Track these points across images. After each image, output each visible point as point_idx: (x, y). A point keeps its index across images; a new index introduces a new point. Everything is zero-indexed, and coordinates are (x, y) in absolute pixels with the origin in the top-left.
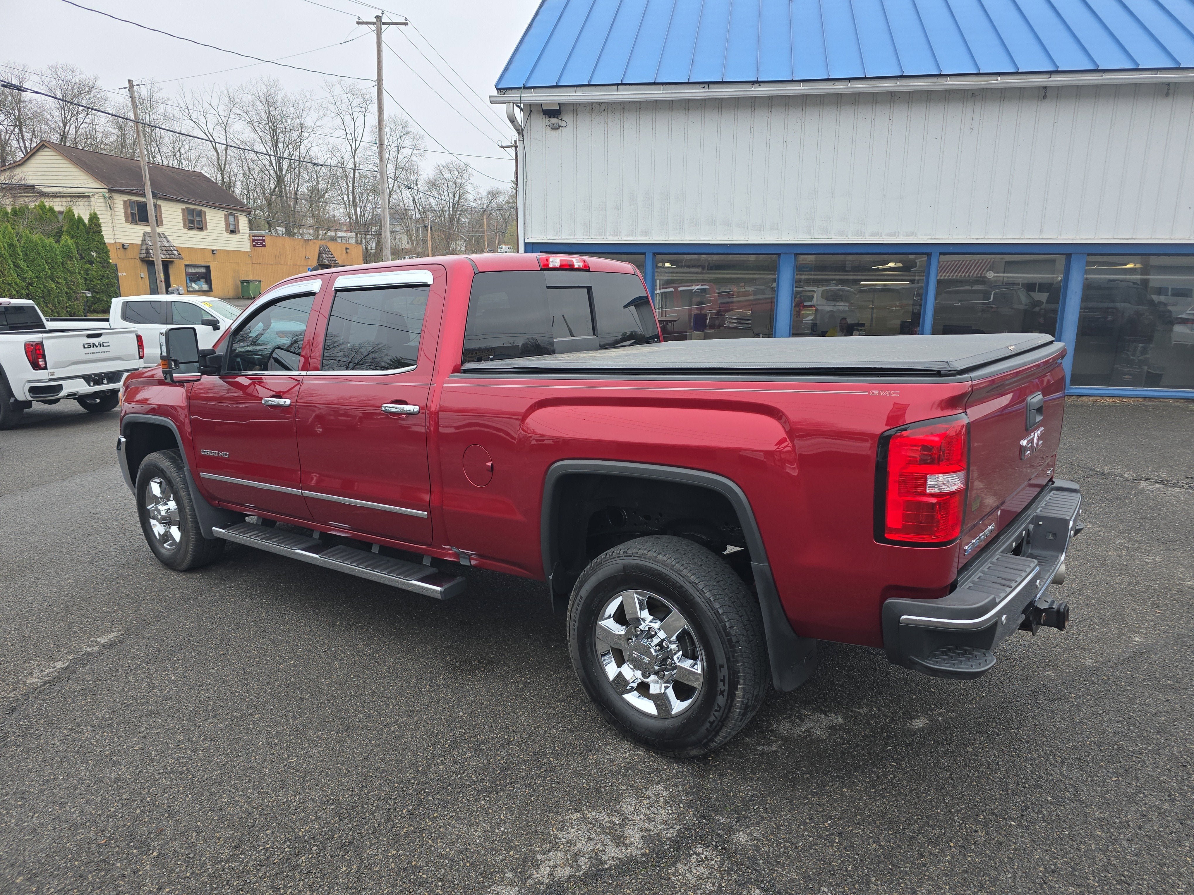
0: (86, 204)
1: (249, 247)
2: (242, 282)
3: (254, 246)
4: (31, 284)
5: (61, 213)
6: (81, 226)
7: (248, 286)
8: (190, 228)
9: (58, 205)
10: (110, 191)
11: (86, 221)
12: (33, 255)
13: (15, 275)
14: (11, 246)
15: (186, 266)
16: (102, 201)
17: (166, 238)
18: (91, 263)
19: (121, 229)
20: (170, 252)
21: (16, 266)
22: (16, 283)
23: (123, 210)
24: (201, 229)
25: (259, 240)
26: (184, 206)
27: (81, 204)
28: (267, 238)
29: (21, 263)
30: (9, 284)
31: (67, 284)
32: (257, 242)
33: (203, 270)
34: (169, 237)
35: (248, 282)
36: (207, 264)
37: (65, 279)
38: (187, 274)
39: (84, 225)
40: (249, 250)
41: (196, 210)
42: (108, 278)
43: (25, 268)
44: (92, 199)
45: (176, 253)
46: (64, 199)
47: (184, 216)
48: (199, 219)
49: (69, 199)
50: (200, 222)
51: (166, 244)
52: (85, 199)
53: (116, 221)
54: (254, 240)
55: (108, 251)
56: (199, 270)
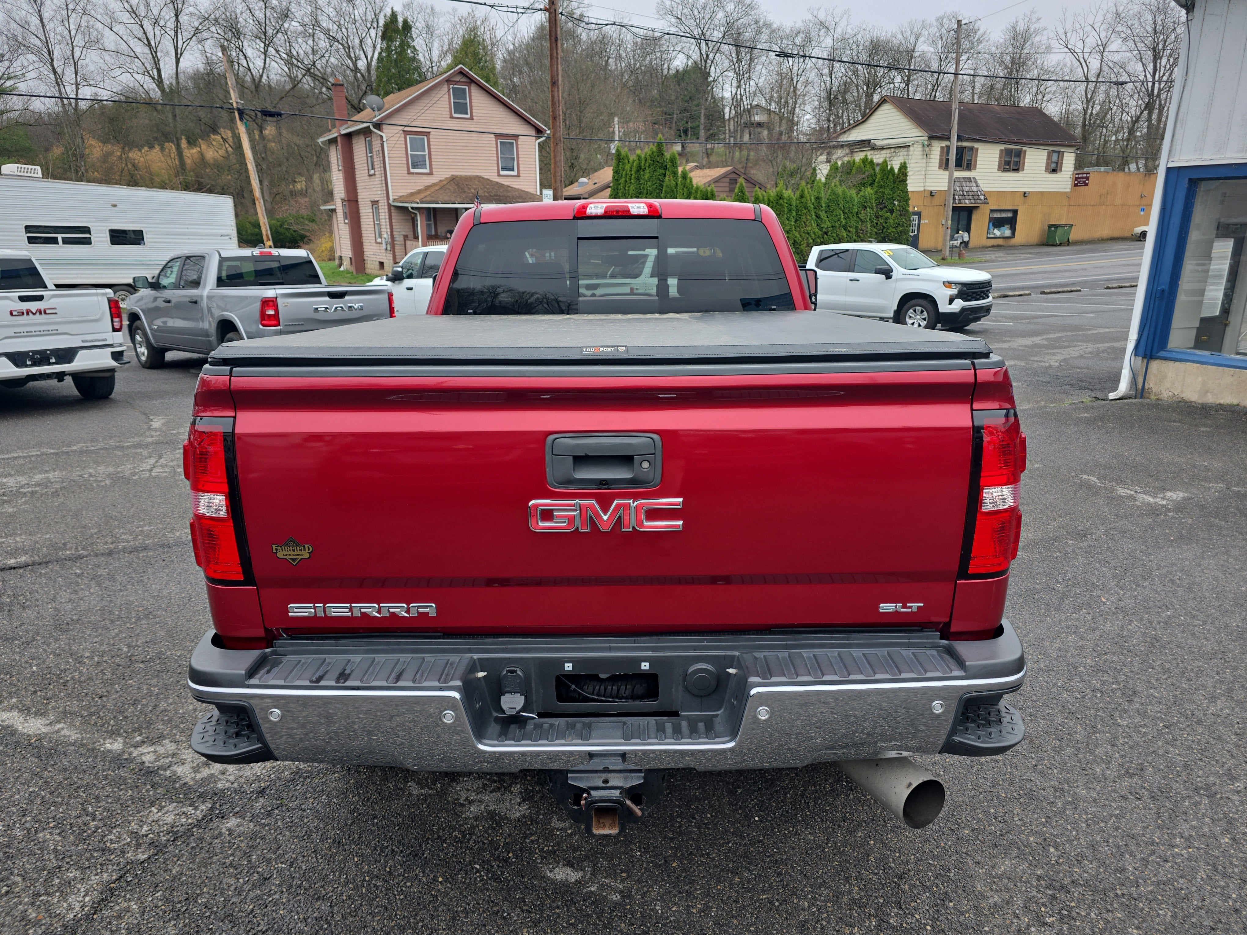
0: (906, 153)
1: (1070, 186)
2: (1050, 226)
3: (1076, 185)
4: (826, 233)
5: (878, 165)
6: (891, 176)
7: (1055, 232)
8: (1005, 170)
9: (878, 158)
10: (931, 138)
11: (896, 171)
12: (833, 206)
13: (814, 225)
14: (818, 198)
15: (992, 211)
16: (921, 149)
17: (976, 182)
18: (892, 211)
19: (933, 176)
20: (976, 197)
21: (818, 217)
22: (814, 233)
23: (938, 157)
24: (1017, 170)
25: (1083, 178)
26: (1003, 147)
27: (901, 154)
28: (1091, 176)
29: (823, 215)
30: (808, 233)
31: (857, 232)
32: (1080, 181)
33: (1010, 215)
34: (979, 182)
35: (1056, 226)
36: (1016, 208)
37: (856, 228)
38: (991, 220)
39: (894, 174)
40: (1069, 190)
41: (1016, 150)
42: (903, 226)
43: (825, 218)
44: (911, 149)
45: (982, 197)
46: (888, 151)
47: (1000, 157)
48: (1016, 159)
49: (893, 150)
50: (1017, 163)
51: (975, 189)
52: (906, 149)
53: (930, 168)
54: (1076, 179)
55: (909, 199)
56: (1004, 215)
